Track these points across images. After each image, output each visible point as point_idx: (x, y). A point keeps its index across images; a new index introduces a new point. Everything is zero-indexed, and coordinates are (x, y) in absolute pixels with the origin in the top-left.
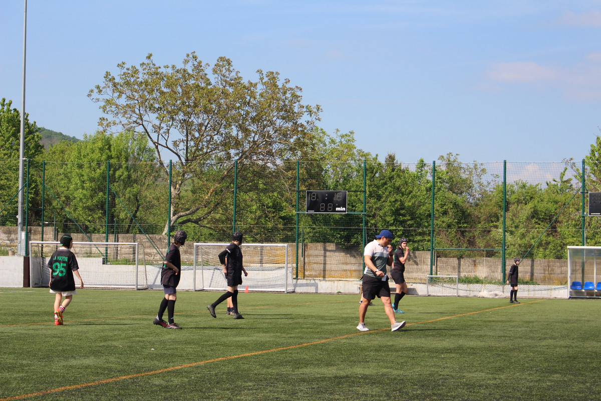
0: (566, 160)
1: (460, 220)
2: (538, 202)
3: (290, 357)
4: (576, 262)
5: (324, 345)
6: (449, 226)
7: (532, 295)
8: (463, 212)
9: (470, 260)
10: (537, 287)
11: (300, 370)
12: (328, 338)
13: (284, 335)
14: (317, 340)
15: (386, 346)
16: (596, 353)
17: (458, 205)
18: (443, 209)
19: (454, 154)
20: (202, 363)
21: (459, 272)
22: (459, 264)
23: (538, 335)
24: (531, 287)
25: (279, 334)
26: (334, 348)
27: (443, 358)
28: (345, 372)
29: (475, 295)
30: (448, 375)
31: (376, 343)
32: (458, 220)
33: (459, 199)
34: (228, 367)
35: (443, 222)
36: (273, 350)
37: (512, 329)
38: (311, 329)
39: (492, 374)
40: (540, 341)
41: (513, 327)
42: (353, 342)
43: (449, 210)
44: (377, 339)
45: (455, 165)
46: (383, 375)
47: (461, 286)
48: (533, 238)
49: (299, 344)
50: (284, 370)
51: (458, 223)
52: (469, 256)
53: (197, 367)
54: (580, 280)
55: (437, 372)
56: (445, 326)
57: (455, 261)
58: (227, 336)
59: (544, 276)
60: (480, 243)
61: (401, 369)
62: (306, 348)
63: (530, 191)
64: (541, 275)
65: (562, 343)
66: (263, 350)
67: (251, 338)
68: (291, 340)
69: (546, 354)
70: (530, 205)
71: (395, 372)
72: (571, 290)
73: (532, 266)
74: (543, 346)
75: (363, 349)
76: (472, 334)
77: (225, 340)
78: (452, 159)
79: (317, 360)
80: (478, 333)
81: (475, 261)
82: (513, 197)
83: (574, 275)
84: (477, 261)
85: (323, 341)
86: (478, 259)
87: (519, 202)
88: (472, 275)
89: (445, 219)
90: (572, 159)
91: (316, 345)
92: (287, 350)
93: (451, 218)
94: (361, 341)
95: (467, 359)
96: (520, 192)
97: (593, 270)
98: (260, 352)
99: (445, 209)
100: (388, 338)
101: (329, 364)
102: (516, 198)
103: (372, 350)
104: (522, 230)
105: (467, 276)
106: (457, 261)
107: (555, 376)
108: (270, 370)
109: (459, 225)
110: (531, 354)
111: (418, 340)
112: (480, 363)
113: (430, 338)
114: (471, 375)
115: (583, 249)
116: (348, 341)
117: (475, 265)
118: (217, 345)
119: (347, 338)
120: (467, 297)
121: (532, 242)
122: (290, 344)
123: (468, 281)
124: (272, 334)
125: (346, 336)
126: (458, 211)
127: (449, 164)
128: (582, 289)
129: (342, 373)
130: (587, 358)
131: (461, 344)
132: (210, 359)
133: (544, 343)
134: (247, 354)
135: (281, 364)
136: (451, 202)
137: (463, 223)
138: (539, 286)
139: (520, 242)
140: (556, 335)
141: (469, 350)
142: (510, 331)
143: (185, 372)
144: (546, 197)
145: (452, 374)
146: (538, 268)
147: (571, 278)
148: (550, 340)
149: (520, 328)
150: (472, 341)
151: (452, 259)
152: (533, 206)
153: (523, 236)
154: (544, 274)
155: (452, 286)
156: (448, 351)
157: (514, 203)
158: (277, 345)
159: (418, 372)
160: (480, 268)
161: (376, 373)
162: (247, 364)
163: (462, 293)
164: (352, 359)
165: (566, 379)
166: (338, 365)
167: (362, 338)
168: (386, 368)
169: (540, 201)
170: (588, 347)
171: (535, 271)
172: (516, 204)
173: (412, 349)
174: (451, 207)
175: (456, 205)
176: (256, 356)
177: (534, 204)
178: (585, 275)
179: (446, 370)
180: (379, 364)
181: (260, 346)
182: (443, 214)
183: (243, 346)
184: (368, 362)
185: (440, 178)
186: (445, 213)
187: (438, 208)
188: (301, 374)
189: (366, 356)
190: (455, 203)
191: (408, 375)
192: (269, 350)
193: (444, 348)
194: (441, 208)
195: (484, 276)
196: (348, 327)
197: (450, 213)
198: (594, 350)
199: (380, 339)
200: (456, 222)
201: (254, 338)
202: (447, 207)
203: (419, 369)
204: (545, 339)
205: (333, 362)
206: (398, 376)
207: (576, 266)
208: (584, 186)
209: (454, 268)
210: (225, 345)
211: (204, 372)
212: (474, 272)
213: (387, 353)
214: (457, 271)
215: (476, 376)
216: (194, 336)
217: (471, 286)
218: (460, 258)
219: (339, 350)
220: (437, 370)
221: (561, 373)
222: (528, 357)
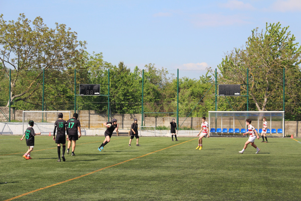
0: (207, 68)
1: (156, 97)
2: (194, 87)
3: (76, 186)
4: (213, 119)
5: (91, 176)
6: (151, 100)
7: (191, 135)
8: (158, 93)
9: (161, 118)
10: (194, 131)
11: (81, 196)
12: (93, 171)
13: (71, 169)
14: (88, 172)
15: (122, 176)
16: (223, 178)
17: (155, 90)
18: (147, 92)
19: (152, 64)
20: (31, 193)
21: (156, 124)
22: (156, 120)
23: (195, 166)
24: (191, 131)
25: (68, 168)
26: (97, 178)
27: (151, 185)
28: (103, 197)
29: (164, 135)
30: (153, 198)
31: (117, 173)
32: (155, 97)
33: (156, 87)
34: (45, 195)
35: (148, 98)
36: (66, 181)
37: (183, 161)
38: (84, 164)
39: (175, 196)
40: (197, 170)
41: (183, 159)
42: (106, 173)
43: (151, 92)
44: (117, 170)
45: (153, 69)
46: (122, 198)
47: (157, 131)
48: (192, 106)
49: (79, 176)
50: (73, 196)
51: (155, 99)
52: (161, 116)
53: (30, 196)
54: (214, 128)
55: (148, 195)
56: (150, 160)
57: (154, 119)
58: (42, 170)
59: (197, 126)
60: (166, 108)
61: (131, 193)
62: (83, 178)
63: (190, 82)
64: (195, 125)
65: (207, 171)
66: (61, 181)
67: (55, 172)
68: (75, 173)
69: (200, 180)
70: (190, 89)
71: (128, 196)
72: (210, 133)
73: (192, 121)
74: (198, 173)
75: (112, 179)
76: (164, 165)
77: (42, 173)
78: (151, 67)
79: (89, 188)
80: (167, 165)
81: (163, 119)
82: (182, 85)
83: (212, 125)
84: (165, 119)
85: (91, 173)
86: (165, 117)
87: (185, 88)
88: (162, 125)
89: (149, 97)
90: (210, 68)
91: (87, 176)
92: (73, 180)
93: (152, 96)
94: (109, 173)
95: (162, 185)
96: (185, 83)
97: (221, 123)
98: (60, 183)
99: (149, 92)
100: (123, 170)
101: (95, 192)
102: (183, 86)
103: (115, 179)
104: (186, 102)
105: (159, 126)
106: (155, 119)
107: (205, 196)
108: (66, 197)
109: (156, 100)
110: (193, 180)
111: (138, 171)
112: (168, 188)
113: (143, 169)
114: (165, 197)
115: (216, 113)
116: (103, 173)
117: (164, 120)
118: (38, 178)
119: (102, 171)
120: (160, 137)
121: (191, 108)
122: (74, 176)
123: (160, 129)
124: (65, 169)
125: (102, 169)
126: (155, 93)
127: (150, 69)
128: (215, 132)
129: (102, 198)
130: (219, 182)
131: (158, 173)
132: (36, 189)
133: (198, 171)
134: (54, 185)
135: (71, 192)
136: (152, 88)
137: (158, 99)
138: (195, 131)
139: (185, 108)
140: (204, 165)
141: (163, 178)
142: (182, 162)
143: (24, 199)
144: (198, 85)
145: (155, 196)
146: (194, 121)
147: (210, 126)
148: (201, 170)
149: (187, 160)
150: (164, 171)
151: (152, 118)
152: (192, 90)
153: (187, 105)
154: (197, 124)
155: (153, 131)
156: (153, 178)
157: (182, 88)
158: (69, 176)
159: (139, 196)
160: (166, 122)
161: (119, 197)
162: (54, 192)
163: (157, 135)
164: (106, 186)
165: (210, 198)
166: (100, 191)
167: (110, 170)
168: (123, 193)
169: (195, 87)
170: (219, 174)
171: (193, 123)
172: (183, 89)
173: (134, 178)
174: (152, 90)
175: (154, 90)
176: (58, 185)
177: (192, 89)
178: (217, 125)
179: (153, 193)
180: (120, 190)
181: (60, 178)
182: (148, 94)
183: (51, 179)
184: (114, 188)
185: (146, 76)
186: (149, 94)
187: (145, 91)
188: (82, 199)
189: (113, 183)
190: (153, 89)
191: (134, 198)
192: (65, 181)
193: (150, 176)
194: (147, 91)
195: (168, 126)
196: (103, 162)
197: (151, 94)
198: (222, 175)
199: (119, 171)
200: (154, 98)
201: (56, 172)
202: (150, 91)
203: (139, 193)
204: (199, 168)
205: (97, 190)
206: (129, 199)
207: (212, 120)
208: (216, 82)
209: (153, 122)
210: (43, 178)
211: (33, 199)
212: (163, 124)
213: (123, 181)
214: (155, 123)
215: (167, 197)
216: (26, 171)
217: (162, 131)
218: (156, 117)
219: (99, 180)
220: (148, 194)
221: (207, 194)
222: (191, 182)
